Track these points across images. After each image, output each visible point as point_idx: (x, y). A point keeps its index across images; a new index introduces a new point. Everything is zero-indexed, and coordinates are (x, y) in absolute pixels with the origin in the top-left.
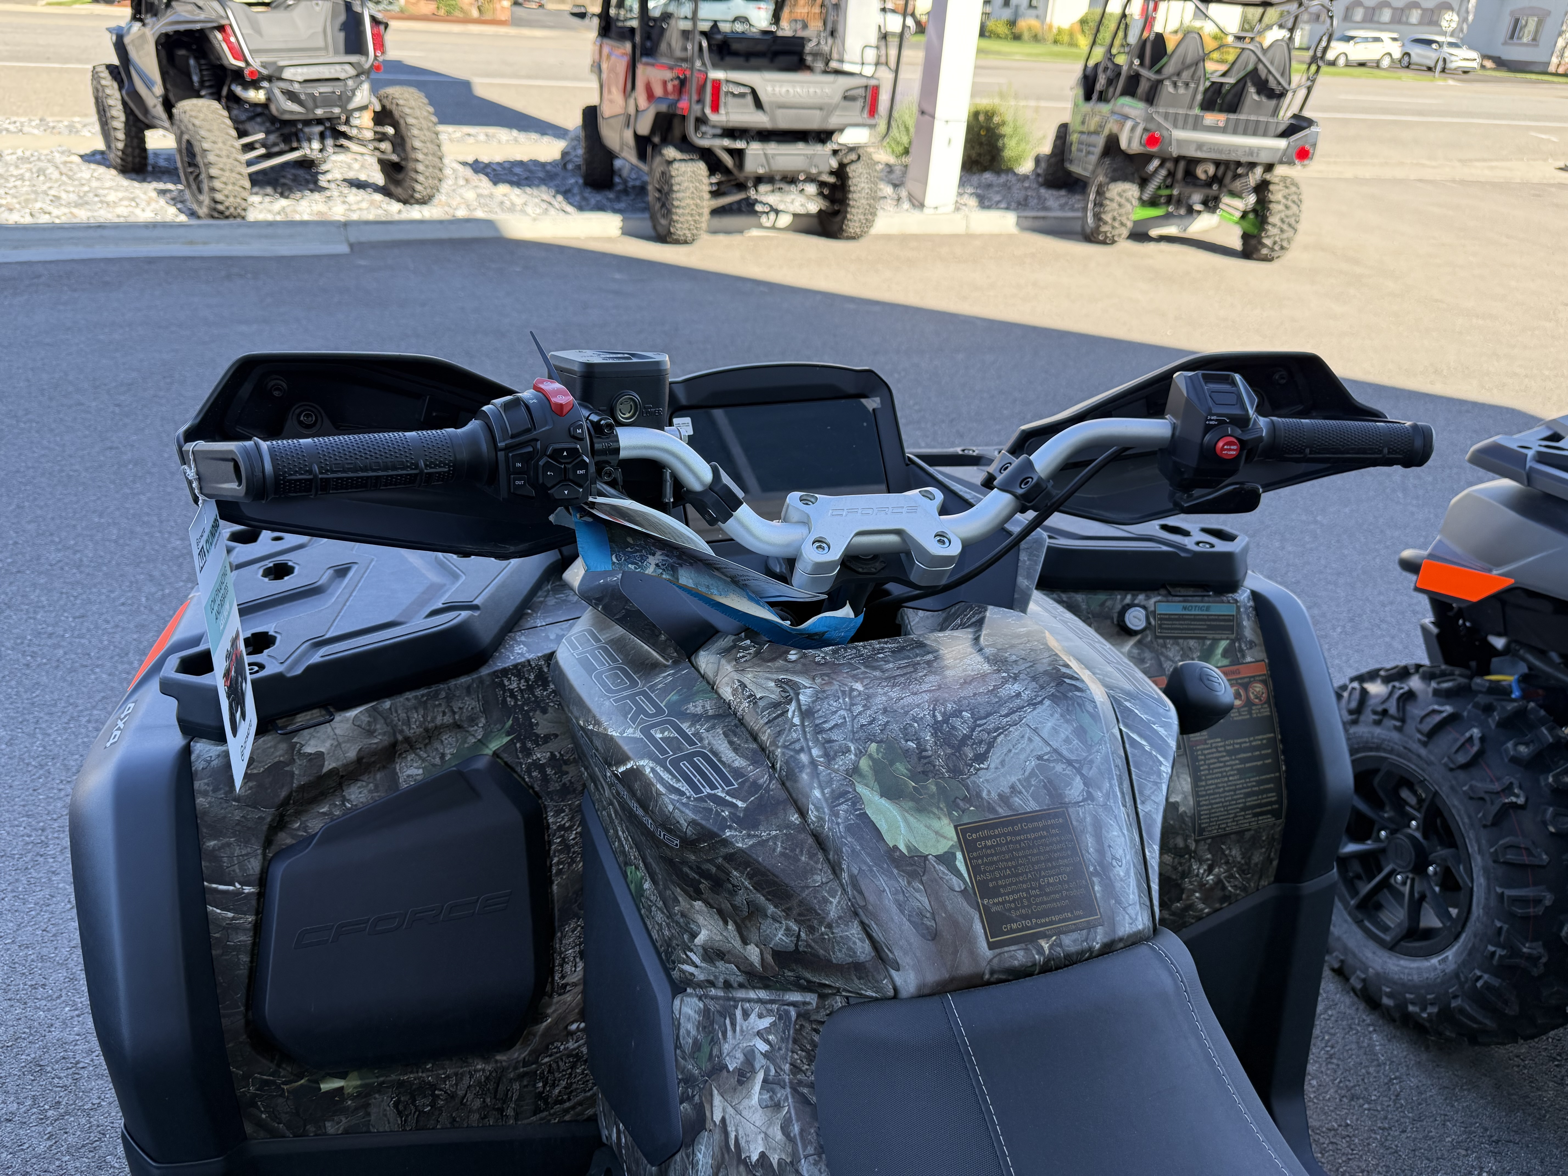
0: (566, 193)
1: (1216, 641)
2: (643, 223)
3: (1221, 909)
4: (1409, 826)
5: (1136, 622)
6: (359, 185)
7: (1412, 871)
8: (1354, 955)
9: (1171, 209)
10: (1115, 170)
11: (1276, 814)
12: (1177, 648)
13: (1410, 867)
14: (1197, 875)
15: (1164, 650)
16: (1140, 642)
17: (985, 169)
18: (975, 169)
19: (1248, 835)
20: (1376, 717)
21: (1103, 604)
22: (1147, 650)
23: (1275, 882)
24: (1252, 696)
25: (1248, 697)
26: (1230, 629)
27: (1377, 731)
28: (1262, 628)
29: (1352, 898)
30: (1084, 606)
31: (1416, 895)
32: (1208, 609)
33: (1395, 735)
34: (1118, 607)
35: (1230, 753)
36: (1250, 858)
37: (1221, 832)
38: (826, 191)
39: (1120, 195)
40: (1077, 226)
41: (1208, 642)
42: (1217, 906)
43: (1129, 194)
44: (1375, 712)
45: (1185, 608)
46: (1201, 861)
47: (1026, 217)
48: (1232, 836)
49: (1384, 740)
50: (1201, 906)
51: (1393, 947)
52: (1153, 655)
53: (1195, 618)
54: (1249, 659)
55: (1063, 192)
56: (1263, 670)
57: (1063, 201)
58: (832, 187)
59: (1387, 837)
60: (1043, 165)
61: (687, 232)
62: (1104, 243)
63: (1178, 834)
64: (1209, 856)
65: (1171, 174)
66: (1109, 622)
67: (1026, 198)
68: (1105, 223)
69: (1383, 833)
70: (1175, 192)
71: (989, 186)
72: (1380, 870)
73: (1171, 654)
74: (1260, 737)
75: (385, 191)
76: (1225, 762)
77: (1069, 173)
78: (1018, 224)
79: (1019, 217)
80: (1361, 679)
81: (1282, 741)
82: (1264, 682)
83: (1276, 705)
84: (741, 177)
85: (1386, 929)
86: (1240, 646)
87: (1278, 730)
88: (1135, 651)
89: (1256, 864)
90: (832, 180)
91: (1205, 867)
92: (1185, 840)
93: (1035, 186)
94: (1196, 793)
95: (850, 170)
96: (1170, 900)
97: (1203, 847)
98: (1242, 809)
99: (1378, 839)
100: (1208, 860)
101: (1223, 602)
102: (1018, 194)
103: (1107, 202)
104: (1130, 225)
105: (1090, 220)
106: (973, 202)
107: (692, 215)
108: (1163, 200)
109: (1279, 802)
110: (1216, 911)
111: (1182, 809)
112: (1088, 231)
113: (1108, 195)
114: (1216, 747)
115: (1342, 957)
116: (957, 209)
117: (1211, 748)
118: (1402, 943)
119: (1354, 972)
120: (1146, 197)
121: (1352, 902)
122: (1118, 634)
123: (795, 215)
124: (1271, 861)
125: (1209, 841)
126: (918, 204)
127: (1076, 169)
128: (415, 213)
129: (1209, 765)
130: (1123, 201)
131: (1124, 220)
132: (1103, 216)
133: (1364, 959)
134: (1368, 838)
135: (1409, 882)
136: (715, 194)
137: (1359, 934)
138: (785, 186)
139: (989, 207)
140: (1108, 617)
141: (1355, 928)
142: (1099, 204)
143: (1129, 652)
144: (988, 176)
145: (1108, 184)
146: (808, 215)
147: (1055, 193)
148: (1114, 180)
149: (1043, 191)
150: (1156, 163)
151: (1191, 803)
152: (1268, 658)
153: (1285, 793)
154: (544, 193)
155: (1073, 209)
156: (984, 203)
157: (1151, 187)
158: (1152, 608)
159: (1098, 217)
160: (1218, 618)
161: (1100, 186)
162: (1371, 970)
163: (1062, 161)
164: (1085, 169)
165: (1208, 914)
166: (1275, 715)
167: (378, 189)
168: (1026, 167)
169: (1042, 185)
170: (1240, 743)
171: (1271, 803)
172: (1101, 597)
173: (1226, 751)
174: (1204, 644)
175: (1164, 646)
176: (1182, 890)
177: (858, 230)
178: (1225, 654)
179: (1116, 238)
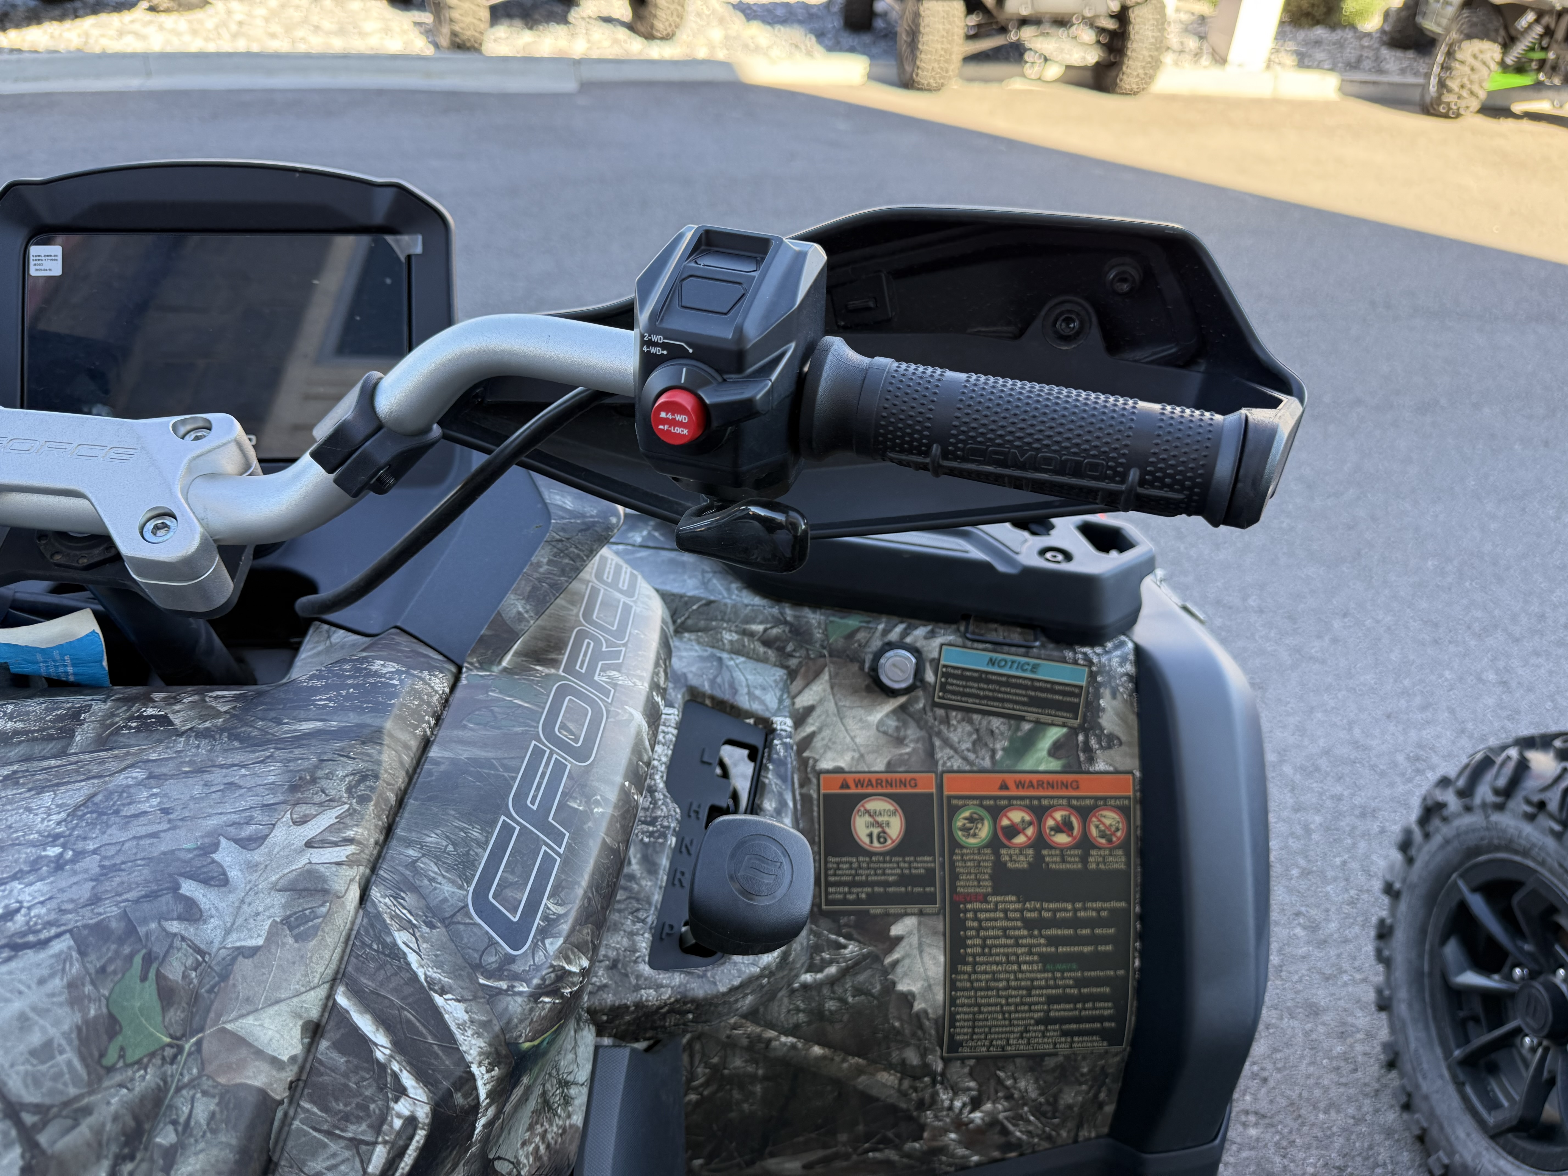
0: (820, 36)
1: (1040, 726)
2: (889, 68)
3: (1003, 1159)
4: (1554, 972)
5: (898, 675)
6: (608, 20)
7: (1548, 1036)
8: (1441, 1128)
9: (1541, 77)
10: (1473, 25)
11: (1112, 1037)
12: (968, 728)
13: (1546, 1031)
14: (950, 1108)
15: (943, 728)
16: (903, 708)
17: (1317, 22)
18: (1304, 20)
19: (1050, 1063)
20: (1529, 809)
21: (850, 636)
22: (912, 724)
23: (1110, 1135)
24: (1094, 832)
25: (1085, 834)
26: (1073, 709)
27: (1528, 829)
28: (1141, 716)
29: (1458, 1046)
30: (818, 635)
31: (1545, 1074)
32: (1034, 668)
33: (1550, 843)
34: (876, 644)
35: (1029, 924)
36: (1056, 1097)
37: (994, 1051)
38: (1104, 39)
39: (1475, 57)
40: (1416, 95)
41: (1027, 726)
42: (996, 1154)
43: (1487, 57)
44: (1528, 802)
45: (992, 662)
46: (956, 1091)
47: (1352, 81)
48: (1018, 1061)
49: (1534, 845)
50: (961, 1151)
51: (1496, 1135)
52: (923, 733)
53: (1008, 682)
54: (1101, 766)
55: (1410, 54)
56: (1129, 789)
57: (1405, 64)
58: (1113, 34)
59: (1522, 978)
60: (1391, 20)
61: (932, 81)
62: (1446, 116)
63: (908, 1044)
64: (972, 1084)
65: (1549, 32)
66: (855, 667)
67: (1359, 60)
68: (1450, 91)
69: (1518, 971)
70: (1551, 55)
71: (1318, 43)
72: (1501, 1024)
73: (954, 737)
74: (1098, 905)
75: (631, 27)
76: (1017, 938)
77: (1420, 31)
78: (1340, 89)
79: (1343, 80)
80: (1528, 743)
81: (1142, 918)
82: (1124, 811)
83: (1143, 854)
84: (1001, 17)
85: (1493, 1105)
86: (1086, 742)
87: (1135, 895)
88: (892, 723)
89: (1070, 1107)
90: (1111, 25)
91: (966, 1099)
92: (923, 1055)
93: (1376, 45)
94: (951, 983)
95: (1133, 15)
96: (898, 1136)
97: (957, 1071)
98: (1038, 1022)
99: (1509, 977)
100: (969, 1089)
101: (1064, 660)
102: (1350, 53)
103: (1456, 65)
104: (1482, 95)
105: (1433, 88)
106: (1290, 60)
107: (939, 62)
108: (1534, 65)
109: (1120, 1017)
110: (995, 1161)
111: (918, 1006)
112: (1428, 99)
113: (1459, 56)
114: (1005, 911)
115: (1425, 1125)
116: (1268, 67)
117: (996, 910)
118: (1510, 1136)
119: (1437, 1151)
120: (1510, 60)
121: (1457, 1053)
122: (868, 690)
123: (1068, 67)
124: (1101, 1106)
125: (972, 1062)
126: (1220, 59)
127: (1429, 25)
128: (657, 51)
129: (984, 939)
130: (1477, 64)
131: (1476, 88)
132: (1449, 83)
133: (1453, 1138)
134: (1497, 970)
135: (1540, 1051)
136: (969, 37)
137: (1456, 1101)
138: (1053, 30)
139: (1308, 67)
140: (855, 658)
141: (1451, 1089)
142: (1445, 67)
143: (881, 723)
144: (1320, 32)
145: (1461, 41)
146: (1084, 68)
147: (1399, 54)
148: (1469, 37)
149: (1385, 52)
150: (1530, 17)
151: (940, 997)
152: (1143, 768)
153: (1132, 1005)
154: (796, 34)
155: (1416, 74)
156: (1304, 61)
157: (1519, 49)
158: (935, 655)
159: (1442, 84)
160: (1052, 687)
161: (1451, 46)
162: (1457, 1157)
163: (1415, 15)
164: (1439, 25)
165: (978, 1165)
166: (1136, 871)
167: (623, 24)
168: (1373, 23)
169: (1384, 43)
170: (1055, 911)
171: (1101, 1019)
172: (853, 622)
173: (1023, 919)
174: (1018, 729)
175: (946, 721)
176: (922, 1128)
177: (1134, 86)
178: (1055, 750)
179: (1462, 111)
